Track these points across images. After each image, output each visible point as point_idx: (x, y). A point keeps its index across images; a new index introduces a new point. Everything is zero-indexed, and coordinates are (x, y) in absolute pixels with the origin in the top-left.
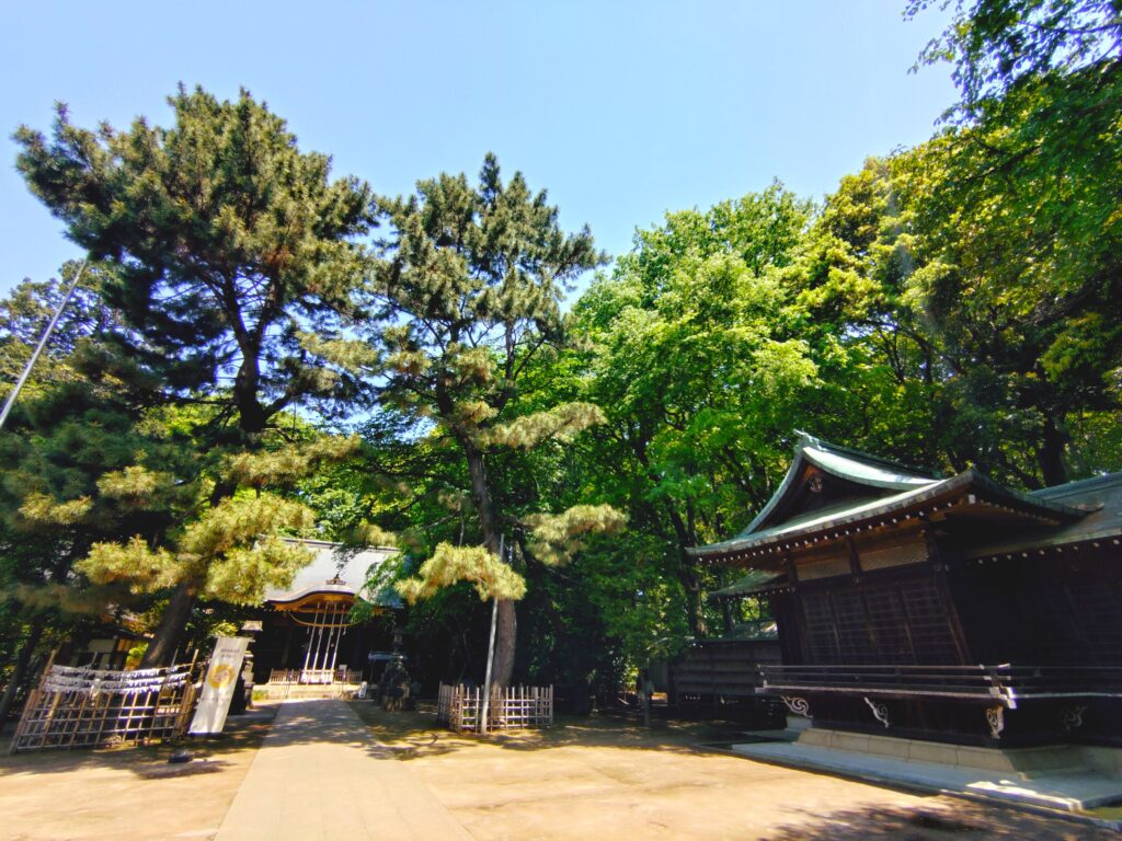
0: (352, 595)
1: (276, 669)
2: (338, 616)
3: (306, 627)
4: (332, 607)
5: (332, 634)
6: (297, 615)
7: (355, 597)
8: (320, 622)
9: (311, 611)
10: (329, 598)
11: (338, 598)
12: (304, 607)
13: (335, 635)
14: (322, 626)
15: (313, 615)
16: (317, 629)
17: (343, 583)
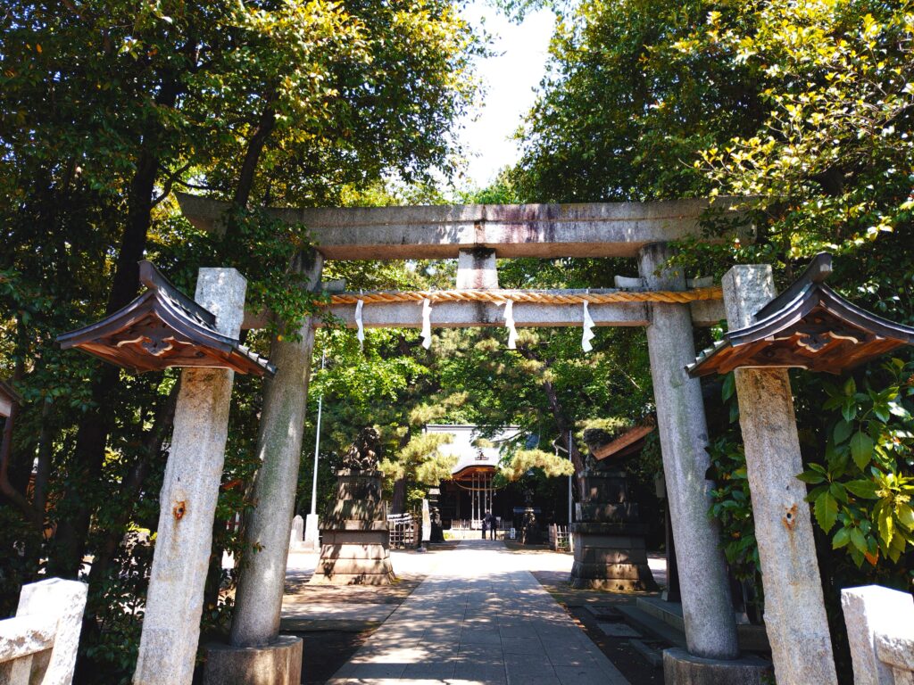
0: (494, 467)
1: (455, 519)
2: (488, 483)
3: (468, 491)
4: (482, 476)
5: (486, 495)
6: (460, 482)
7: (496, 468)
8: (476, 487)
9: (469, 479)
10: (479, 470)
11: (485, 470)
12: (463, 477)
13: (488, 497)
14: (479, 490)
15: (471, 482)
16: (476, 492)
17: (487, 459)
